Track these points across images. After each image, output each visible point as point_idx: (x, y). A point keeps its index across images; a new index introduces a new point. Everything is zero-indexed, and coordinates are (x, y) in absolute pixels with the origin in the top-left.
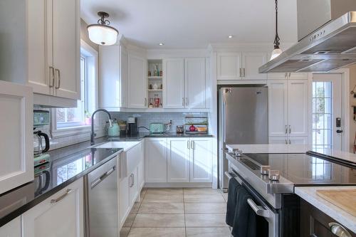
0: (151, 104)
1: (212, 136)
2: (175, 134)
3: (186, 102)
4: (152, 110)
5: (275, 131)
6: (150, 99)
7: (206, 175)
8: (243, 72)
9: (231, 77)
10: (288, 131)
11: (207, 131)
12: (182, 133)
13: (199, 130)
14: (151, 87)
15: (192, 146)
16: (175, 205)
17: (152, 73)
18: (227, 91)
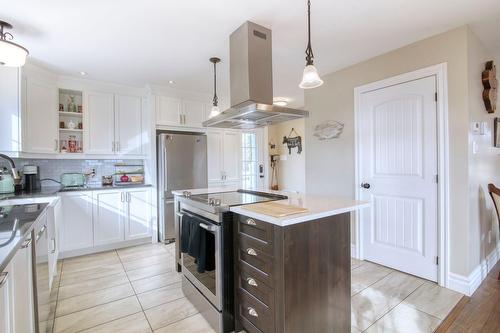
0: (64, 148)
1: (150, 186)
2: (100, 186)
3: (116, 147)
4: (65, 155)
5: (213, 177)
6: (61, 142)
7: (145, 229)
8: (183, 119)
9: (171, 123)
10: (223, 177)
11: (143, 181)
12: (111, 184)
13: (133, 180)
14: (62, 125)
15: (128, 199)
16: (112, 267)
17: (65, 107)
18: (167, 137)
